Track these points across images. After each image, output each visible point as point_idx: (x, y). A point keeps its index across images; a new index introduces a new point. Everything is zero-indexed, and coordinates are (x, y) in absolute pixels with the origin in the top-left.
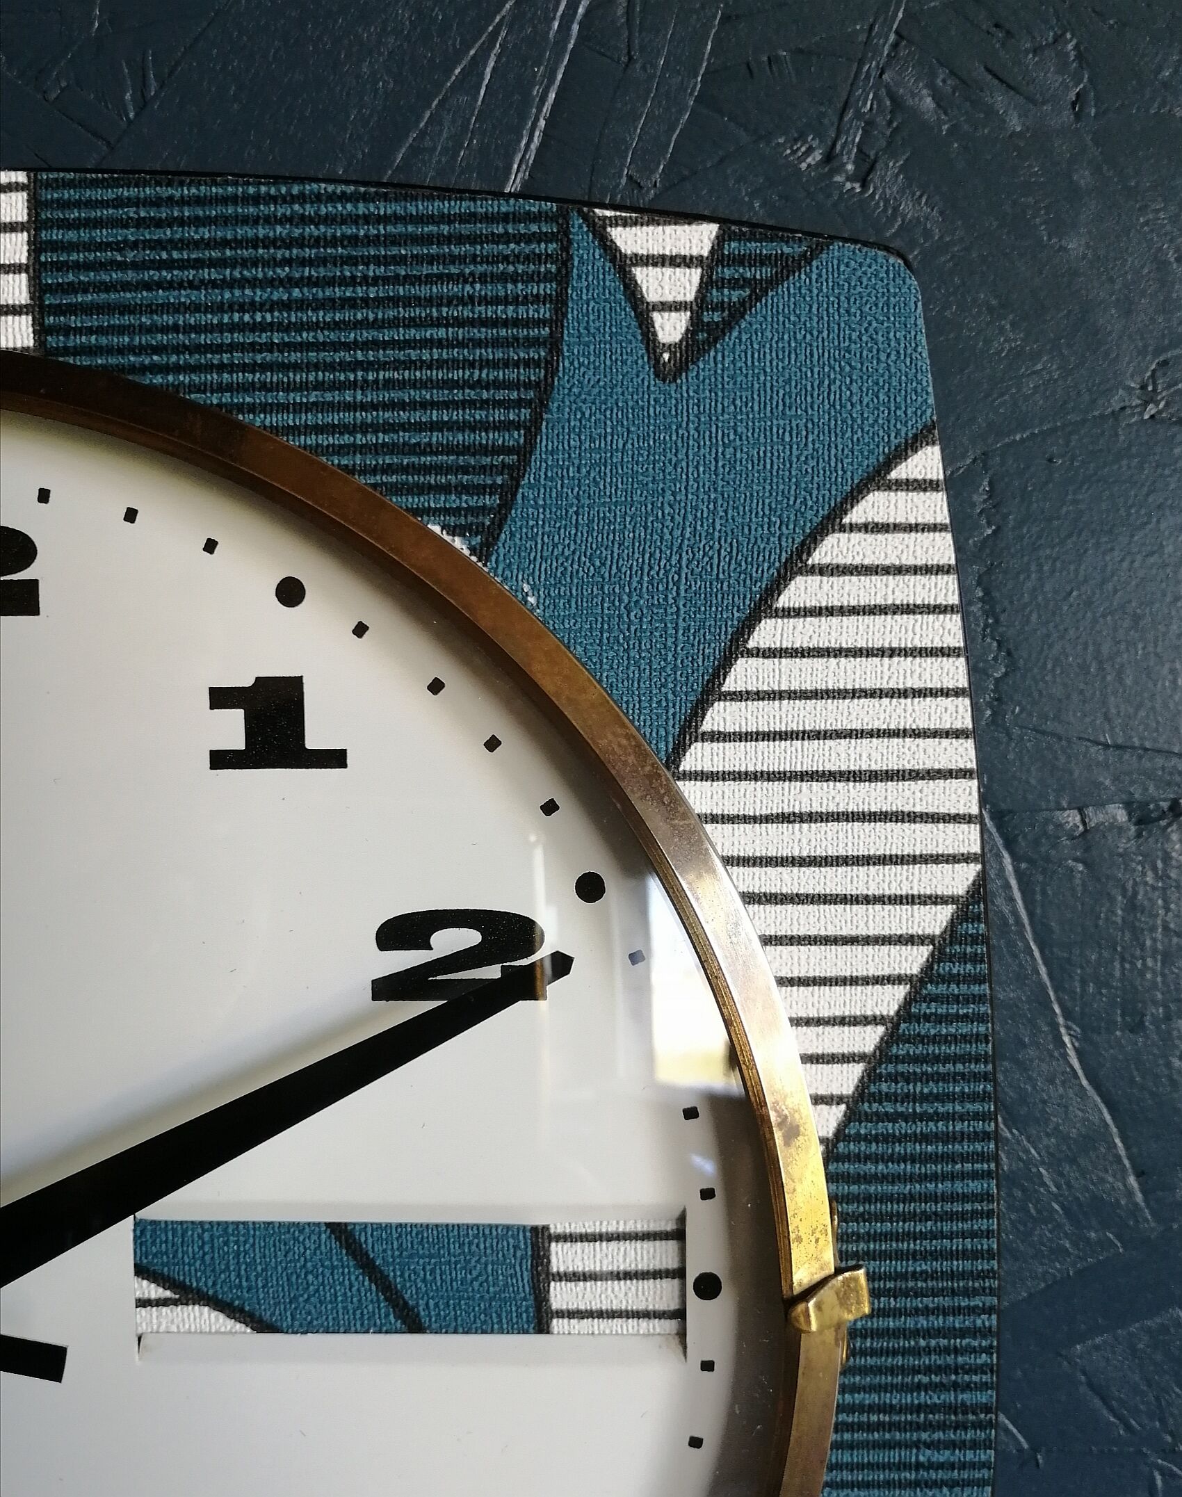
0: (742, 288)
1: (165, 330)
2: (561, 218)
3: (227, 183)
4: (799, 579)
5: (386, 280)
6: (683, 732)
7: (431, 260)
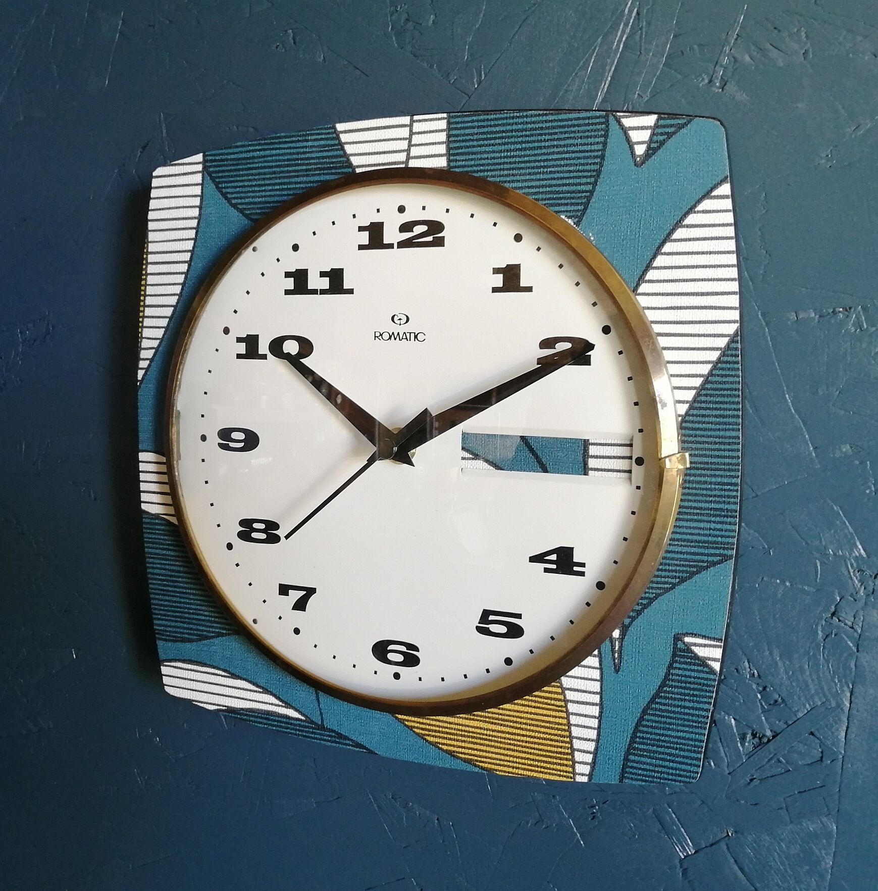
0: (664, 135)
1: (484, 159)
2: (606, 117)
3: (504, 113)
4: (680, 229)
5: (551, 140)
6: (639, 280)
7: (566, 133)
